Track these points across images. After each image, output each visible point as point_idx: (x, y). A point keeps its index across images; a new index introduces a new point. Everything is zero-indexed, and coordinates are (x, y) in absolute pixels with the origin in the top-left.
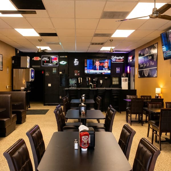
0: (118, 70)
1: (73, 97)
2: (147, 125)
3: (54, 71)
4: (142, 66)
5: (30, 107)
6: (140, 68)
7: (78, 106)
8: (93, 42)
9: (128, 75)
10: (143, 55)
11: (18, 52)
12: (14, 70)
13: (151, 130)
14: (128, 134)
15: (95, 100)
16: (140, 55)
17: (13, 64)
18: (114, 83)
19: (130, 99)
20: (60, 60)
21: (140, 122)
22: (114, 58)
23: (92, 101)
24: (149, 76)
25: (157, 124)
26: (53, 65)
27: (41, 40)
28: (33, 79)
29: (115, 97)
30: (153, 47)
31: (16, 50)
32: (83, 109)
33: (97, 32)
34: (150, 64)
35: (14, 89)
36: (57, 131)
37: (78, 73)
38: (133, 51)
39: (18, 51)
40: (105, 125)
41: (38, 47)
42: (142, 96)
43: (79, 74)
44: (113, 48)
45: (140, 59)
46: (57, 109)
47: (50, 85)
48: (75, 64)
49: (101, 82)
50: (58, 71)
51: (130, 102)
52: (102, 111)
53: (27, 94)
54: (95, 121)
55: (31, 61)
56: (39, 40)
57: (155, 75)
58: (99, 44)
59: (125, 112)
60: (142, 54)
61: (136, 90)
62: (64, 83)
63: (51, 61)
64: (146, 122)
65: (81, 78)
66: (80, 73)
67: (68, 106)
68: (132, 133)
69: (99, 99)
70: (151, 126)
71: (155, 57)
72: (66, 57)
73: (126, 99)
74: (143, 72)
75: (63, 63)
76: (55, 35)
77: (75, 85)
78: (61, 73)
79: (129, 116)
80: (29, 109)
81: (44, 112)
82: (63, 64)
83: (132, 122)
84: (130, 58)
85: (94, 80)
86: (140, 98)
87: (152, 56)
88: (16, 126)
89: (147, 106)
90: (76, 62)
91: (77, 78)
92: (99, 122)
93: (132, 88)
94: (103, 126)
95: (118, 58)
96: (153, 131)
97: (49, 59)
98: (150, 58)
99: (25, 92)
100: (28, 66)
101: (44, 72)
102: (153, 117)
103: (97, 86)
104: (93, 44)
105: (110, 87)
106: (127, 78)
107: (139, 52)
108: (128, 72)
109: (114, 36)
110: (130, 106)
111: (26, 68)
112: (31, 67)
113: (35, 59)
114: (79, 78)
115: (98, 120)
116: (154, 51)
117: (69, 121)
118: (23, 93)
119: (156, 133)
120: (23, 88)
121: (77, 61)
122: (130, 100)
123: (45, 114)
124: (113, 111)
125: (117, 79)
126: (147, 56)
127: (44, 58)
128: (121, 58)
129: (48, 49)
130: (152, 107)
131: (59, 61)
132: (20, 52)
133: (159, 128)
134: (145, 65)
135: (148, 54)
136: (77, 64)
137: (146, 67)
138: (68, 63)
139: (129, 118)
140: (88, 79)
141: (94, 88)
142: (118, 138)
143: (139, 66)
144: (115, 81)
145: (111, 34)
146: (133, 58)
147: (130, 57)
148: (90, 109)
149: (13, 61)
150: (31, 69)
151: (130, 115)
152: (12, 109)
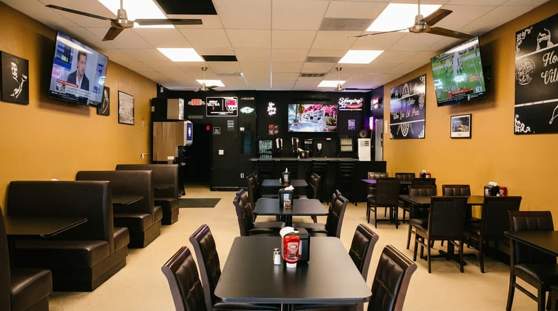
0: (351, 124)
1: (265, 176)
2: (407, 227)
3: (231, 125)
4: (397, 117)
5: (184, 194)
6: (392, 121)
7: (276, 192)
8: (304, 72)
9: (371, 135)
10: (399, 96)
11: (162, 91)
12: (155, 124)
13: (413, 236)
14: (366, 240)
15: (309, 180)
16: (393, 96)
17: (152, 113)
18: (344, 149)
19: (375, 178)
20: (241, 105)
21: (394, 221)
22: (344, 103)
23: (303, 183)
24: (409, 136)
25: (425, 226)
26: (229, 114)
27: (207, 68)
28: (190, 142)
29: (347, 175)
30: (417, 81)
31: (159, 87)
32: (286, 197)
33: (312, 55)
34: (411, 114)
35: (154, 160)
36: (239, 235)
37: (275, 130)
38: (381, 88)
39: (162, 88)
40: (327, 226)
41: (201, 82)
42: (397, 174)
43: (276, 132)
44: (342, 82)
45: (392, 105)
46: (239, 198)
47: (221, 152)
48: (270, 114)
49: (320, 146)
50: (237, 126)
51: (374, 185)
52: (322, 202)
53: (180, 168)
54: (308, 220)
55: (186, 107)
56: (202, 68)
57: (422, 135)
58: (315, 75)
59: (365, 204)
60: (397, 94)
61: (386, 162)
62: (247, 148)
63: (225, 108)
64: (404, 221)
65: (281, 140)
66: (279, 129)
67: (258, 193)
68: (372, 239)
69: (316, 178)
70: (414, 229)
71: (421, 101)
72: (253, 99)
73: (367, 179)
74: (398, 130)
75: (247, 110)
76: (233, 58)
77: (270, 152)
78: (242, 129)
79: (371, 212)
80: (183, 197)
81: (211, 203)
82: (246, 112)
83: (378, 222)
84: (375, 101)
85: (306, 142)
86: (394, 176)
87: (416, 98)
88: (161, 229)
89: (407, 193)
90: (271, 109)
91: (273, 138)
92: (315, 221)
93: (379, 158)
94: (323, 228)
95: (351, 101)
96: (417, 237)
97: (221, 104)
98: (412, 102)
99: (177, 165)
100: (181, 117)
101: (211, 128)
102: (418, 213)
103: (310, 155)
104: (304, 75)
105: (336, 157)
106: (369, 140)
107: (392, 92)
108: (371, 127)
109: (344, 61)
110: (373, 192)
111: (177, 120)
112: (186, 118)
113: (193, 102)
114: (277, 140)
115: (314, 217)
116: (420, 89)
117: (260, 219)
118: (174, 167)
119: (423, 242)
120: (171, 158)
121: (273, 107)
122: (374, 182)
123: (213, 207)
124: (342, 201)
125: (350, 142)
126: (407, 99)
127: (210, 102)
128: (358, 101)
129: (219, 84)
130: (417, 195)
131: (240, 107)
132: (165, 89)
133: (427, 233)
134: (403, 116)
135: (408, 95)
136: (275, 113)
137: (405, 120)
138: (256, 111)
139: (372, 214)
140: (295, 140)
141: (305, 157)
142: (348, 246)
143: (392, 116)
144: (346, 146)
145: (339, 59)
146: (380, 102)
147: (375, 99)
148: (298, 198)
149: (153, 108)
150: (186, 123)
151: (373, 208)
152: (155, 197)
